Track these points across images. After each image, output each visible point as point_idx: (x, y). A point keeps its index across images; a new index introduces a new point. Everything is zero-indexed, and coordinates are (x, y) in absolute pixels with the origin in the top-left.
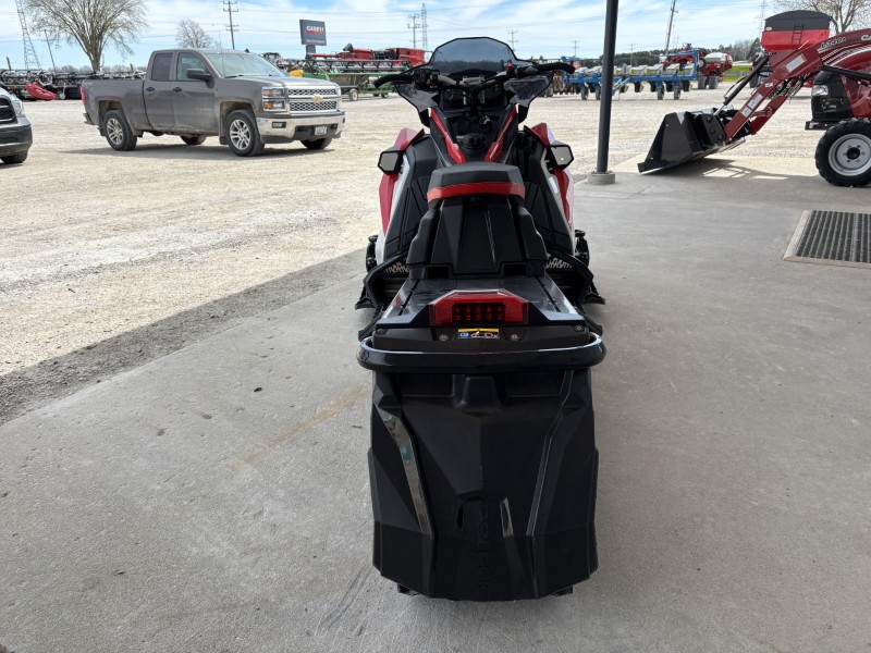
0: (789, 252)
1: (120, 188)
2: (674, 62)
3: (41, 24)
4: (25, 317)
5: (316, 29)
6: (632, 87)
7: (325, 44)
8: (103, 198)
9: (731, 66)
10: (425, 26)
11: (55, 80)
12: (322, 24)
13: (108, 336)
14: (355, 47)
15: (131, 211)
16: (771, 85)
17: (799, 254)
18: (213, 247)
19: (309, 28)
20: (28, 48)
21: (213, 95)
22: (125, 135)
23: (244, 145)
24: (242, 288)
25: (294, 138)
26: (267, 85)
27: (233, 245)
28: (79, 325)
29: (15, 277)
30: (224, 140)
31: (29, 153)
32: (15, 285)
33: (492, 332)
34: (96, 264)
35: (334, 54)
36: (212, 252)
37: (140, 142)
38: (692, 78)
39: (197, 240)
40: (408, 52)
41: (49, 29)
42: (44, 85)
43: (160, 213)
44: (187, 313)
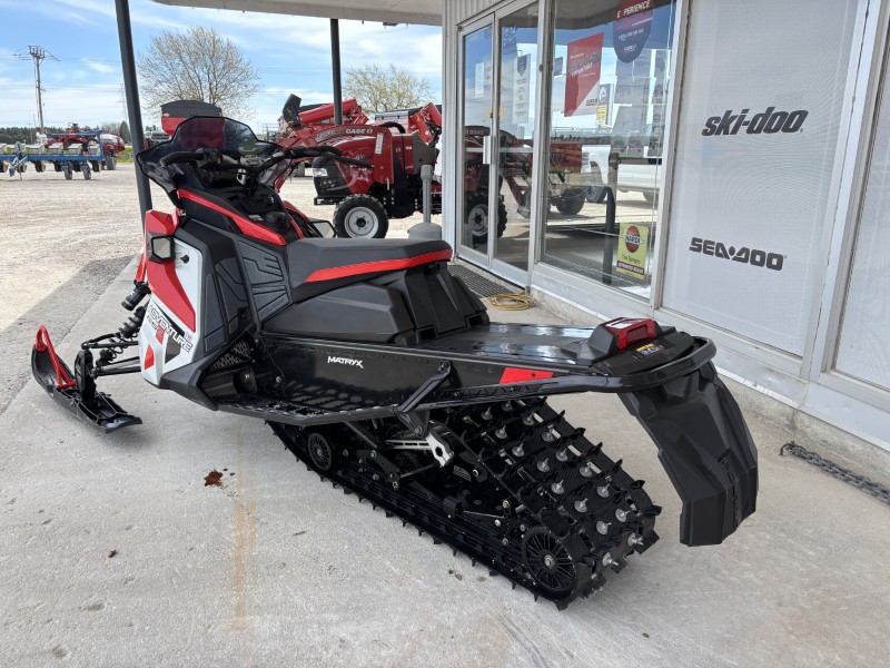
2: (57, 141)
6: (31, 166)
9: (123, 149)
33: (652, 346)
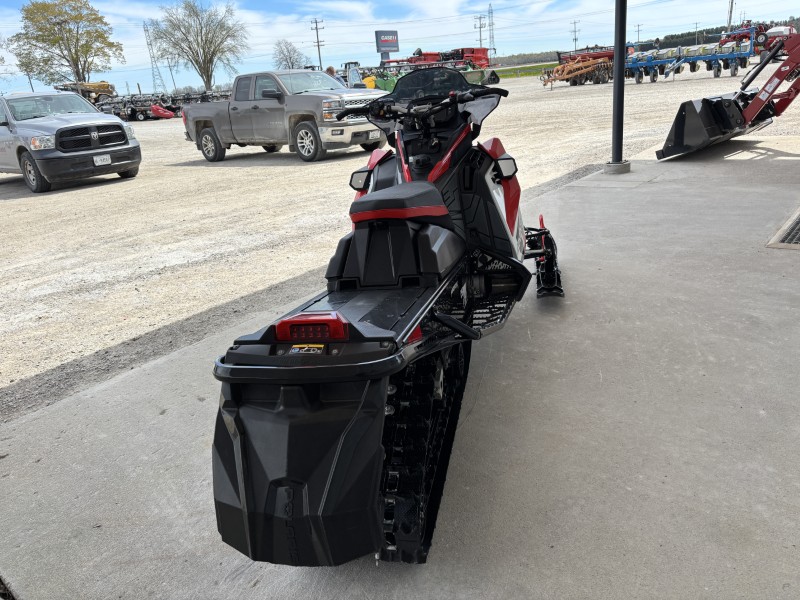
0: (774, 239)
1: (200, 197)
2: (732, 40)
3: (164, 53)
4: (97, 313)
5: (390, 38)
6: (687, 66)
7: (398, 51)
8: (185, 207)
10: (492, 24)
11: (174, 101)
12: (395, 33)
13: (151, 329)
14: (424, 51)
15: (203, 217)
16: (788, 68)
17: (783, 241)
18: (257, 248)
19: (383, 38)
20: (156, 74)
21: (282, 109)
22: (216, 148)
23: (309, 152)
24: (267, 285)
25: (351, 143)
26: (326, 98)
27: (273, 245)
28: (133, 320)
29: (99, 278)
30: (293, 147)
31: (140, 168)
32: (97, 286)
33: (316, 348)
34: (161, 266)
35: (405, 58)
36: (254, 253)
37: (228, 153)
38: (749, 55)
39: (245, 242)
40: (472, 51)
41: (170, 56)
42: (164, 105)
43: (224, 218)
44: (216, 308)
